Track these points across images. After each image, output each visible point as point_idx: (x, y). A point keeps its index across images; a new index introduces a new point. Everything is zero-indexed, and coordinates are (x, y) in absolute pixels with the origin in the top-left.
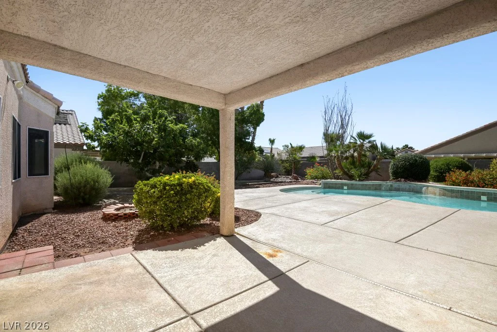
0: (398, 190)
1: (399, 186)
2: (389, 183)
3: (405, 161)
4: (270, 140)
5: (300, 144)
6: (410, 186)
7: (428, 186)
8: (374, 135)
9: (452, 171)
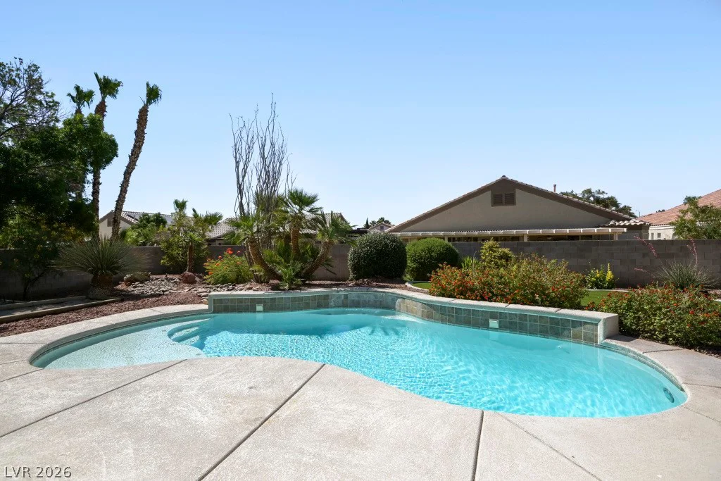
0: (356, 304)
1: (359, 296)
2: (342, 291)
3: (371, 247)
4: (176, 202)
5: (212, 211)
6: (376, 297)
7: (404, 298)
8: (318, 198)
9: (440, 268)
